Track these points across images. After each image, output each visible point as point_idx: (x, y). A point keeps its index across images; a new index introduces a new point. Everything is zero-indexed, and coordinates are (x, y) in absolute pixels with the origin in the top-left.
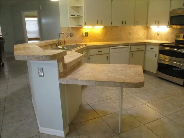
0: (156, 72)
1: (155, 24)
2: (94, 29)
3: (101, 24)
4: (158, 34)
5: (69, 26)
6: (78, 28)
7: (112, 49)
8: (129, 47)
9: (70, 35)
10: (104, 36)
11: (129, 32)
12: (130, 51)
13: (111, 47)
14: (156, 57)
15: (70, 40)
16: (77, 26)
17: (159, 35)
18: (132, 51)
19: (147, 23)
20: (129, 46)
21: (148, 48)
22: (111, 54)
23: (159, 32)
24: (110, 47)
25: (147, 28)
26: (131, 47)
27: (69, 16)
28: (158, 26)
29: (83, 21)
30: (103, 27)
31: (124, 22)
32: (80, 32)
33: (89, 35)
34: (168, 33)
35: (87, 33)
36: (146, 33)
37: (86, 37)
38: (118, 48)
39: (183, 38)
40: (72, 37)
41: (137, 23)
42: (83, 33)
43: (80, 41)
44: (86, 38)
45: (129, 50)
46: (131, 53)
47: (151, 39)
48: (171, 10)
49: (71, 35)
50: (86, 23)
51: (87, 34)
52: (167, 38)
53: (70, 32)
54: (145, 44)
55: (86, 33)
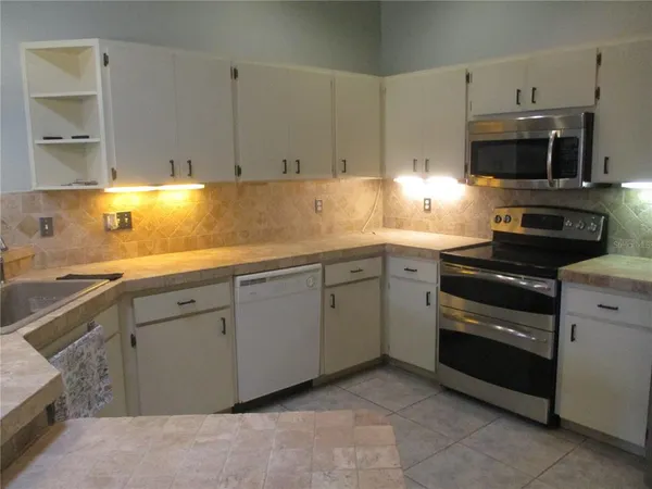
0: (432, 369)
1: (415, 170)
2: (160, 195)
3: (190, 175)
4: (427, 207)
5: (35, 187)
6: (83, 196)
7: (244, 283)
8: (317, 270)
9: (38, 226)
10: (209, 226)
11: (316, 202)
12: (324, 287)
13: (239, 279)
14: (428, 304)
15: (43, 254)
16: (75, 187)
17: (429, 210)
18: (330, 287)
19: (382, 169)
20: (319, 265)
21: (396, 266)
22: (238, 307)
23: (430, 200)
24: (234, 276)
25: (385, 184)
26: (328, 268)
27: (32, 141)
28: (425, 178)
29: (101, 163)
30: (202, 186)
31: (292, 167)
32: (91, 212)
33: (138, 222)
34: (465, 205)
35: (129, 215)
36: (381, 203)
37: (124, 233)
38: (273, 278)
39: (522, 225)
40: (47, 239)
41: (343, 168)
42: (105, 216)
43: (92, 254)
44: (121, 239)
45: (319, 285)
46: (328, 292)
47: (400, 226)
48: (471, 119)
49: (47, 228)
50: (114, 175)
51: (126, 221)
52: (459, 222)
53: (37, 216)
54: (382, 252)
55: (121, 216)
